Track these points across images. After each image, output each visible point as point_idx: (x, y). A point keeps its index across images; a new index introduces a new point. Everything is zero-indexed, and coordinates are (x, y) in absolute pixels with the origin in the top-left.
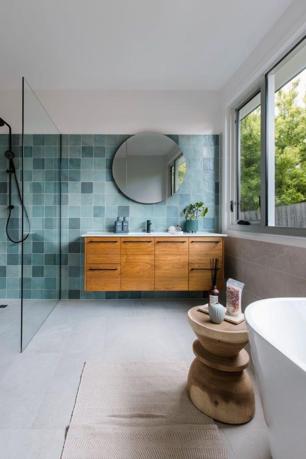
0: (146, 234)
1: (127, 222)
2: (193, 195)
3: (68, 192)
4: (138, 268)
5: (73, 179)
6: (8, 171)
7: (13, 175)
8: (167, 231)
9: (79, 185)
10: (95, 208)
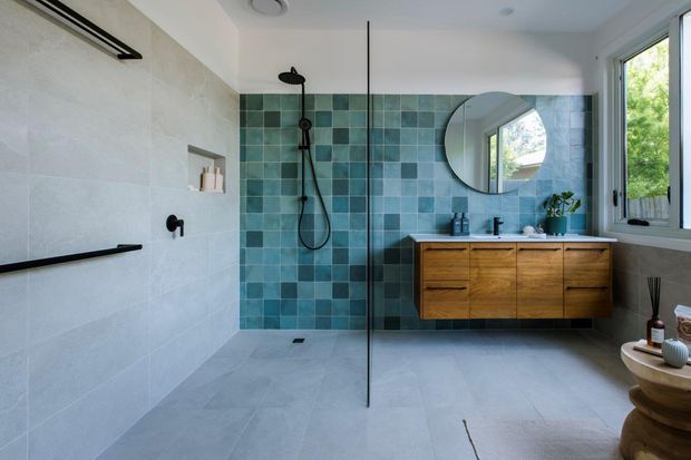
0: (492, 238)
1: (467, 221)
2: (557, 182)
3: (382, 177)
4: (494, 286)
5: (389, 159)
6: (300, 148)
7: (307, 151)
8: (521, 232)
9: (397, 167)
10: (421, 199)
